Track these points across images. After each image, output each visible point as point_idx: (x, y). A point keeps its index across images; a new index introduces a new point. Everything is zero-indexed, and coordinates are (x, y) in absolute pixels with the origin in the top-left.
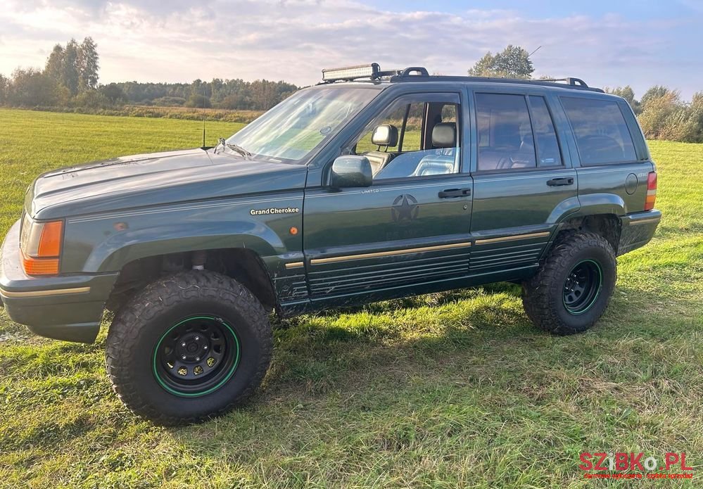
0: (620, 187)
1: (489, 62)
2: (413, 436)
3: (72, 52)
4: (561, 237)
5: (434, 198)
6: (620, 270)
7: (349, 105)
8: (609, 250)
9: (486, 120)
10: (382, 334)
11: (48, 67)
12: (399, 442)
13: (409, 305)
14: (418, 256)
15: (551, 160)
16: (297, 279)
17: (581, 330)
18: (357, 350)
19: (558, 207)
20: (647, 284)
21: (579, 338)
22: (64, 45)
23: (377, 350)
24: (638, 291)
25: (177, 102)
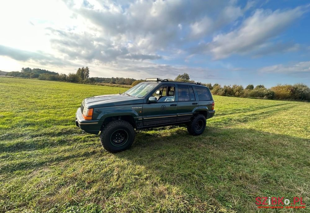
0: (207, 105)
1: (180, 76)
2: (165, 154)
3: (83, 70)
4: (195, 115)
5: (169, 106)
6: (207, 123)
7: (151, 86)
8: (205, 118)
9: (180, 90)
10: (158, 135)
11: (77, 73)
12: (162, 156)
13: (163, 129)
14: (166, 118)
15: (193, 99)
16: (141, 122)
17: (199, 135)
18: (152, 138)
19: (194, 109)
20: (213, 126)
21: (199, 136)
22: (81, 68)
23: (156, 138)
24: (211, 127)
25: (108, 82)
